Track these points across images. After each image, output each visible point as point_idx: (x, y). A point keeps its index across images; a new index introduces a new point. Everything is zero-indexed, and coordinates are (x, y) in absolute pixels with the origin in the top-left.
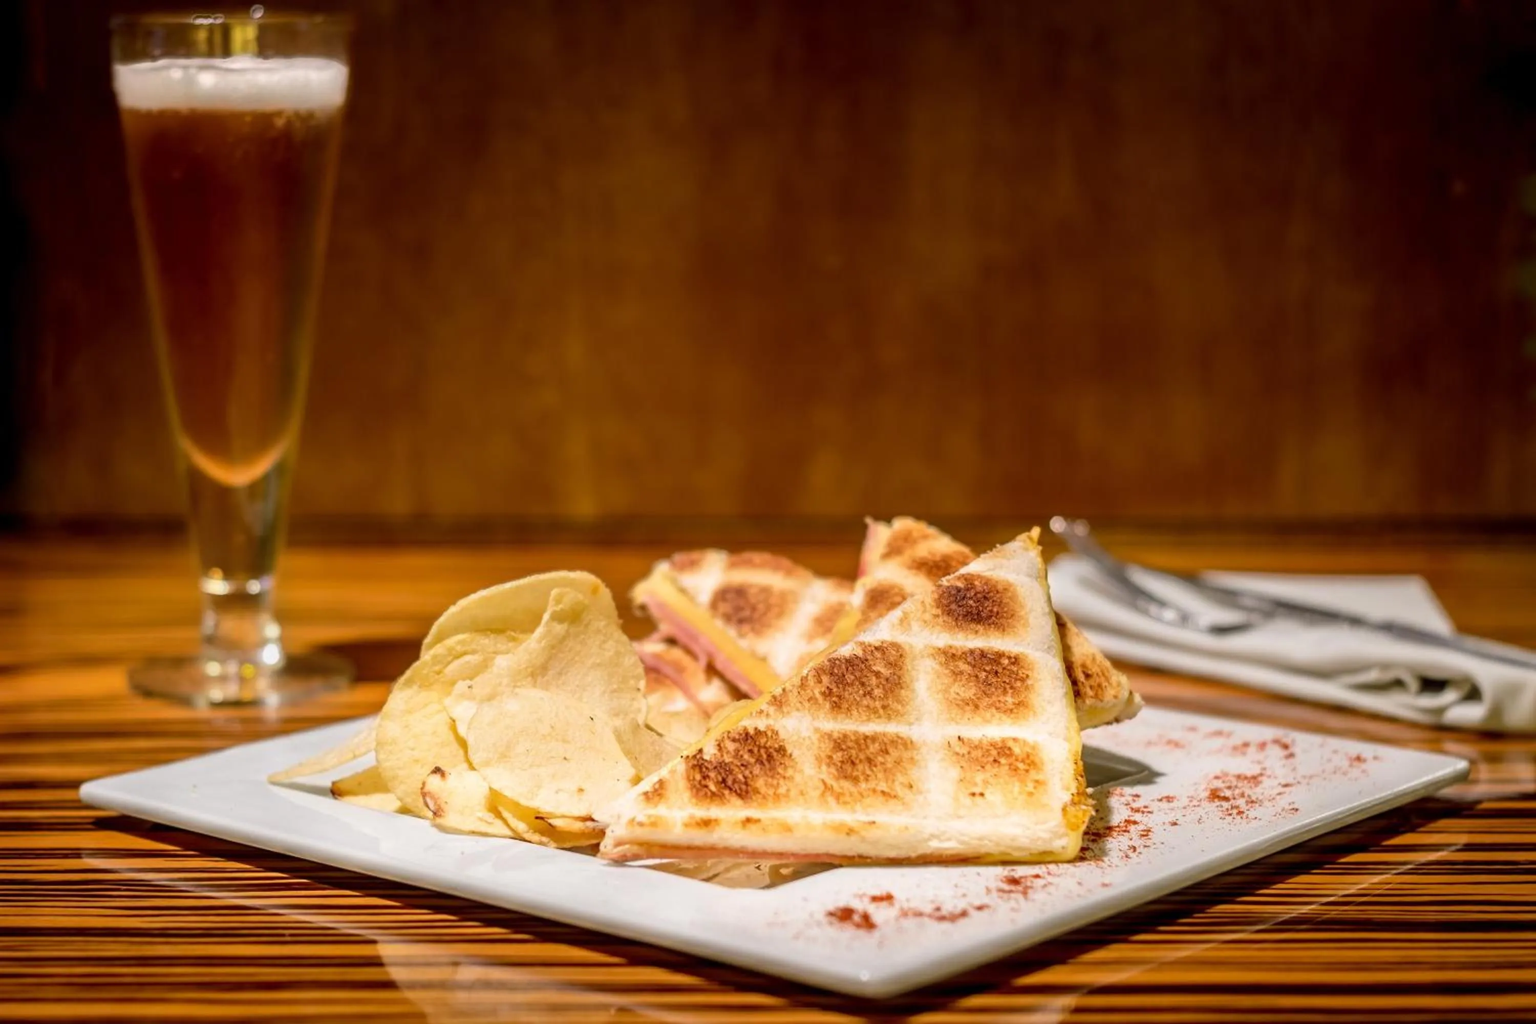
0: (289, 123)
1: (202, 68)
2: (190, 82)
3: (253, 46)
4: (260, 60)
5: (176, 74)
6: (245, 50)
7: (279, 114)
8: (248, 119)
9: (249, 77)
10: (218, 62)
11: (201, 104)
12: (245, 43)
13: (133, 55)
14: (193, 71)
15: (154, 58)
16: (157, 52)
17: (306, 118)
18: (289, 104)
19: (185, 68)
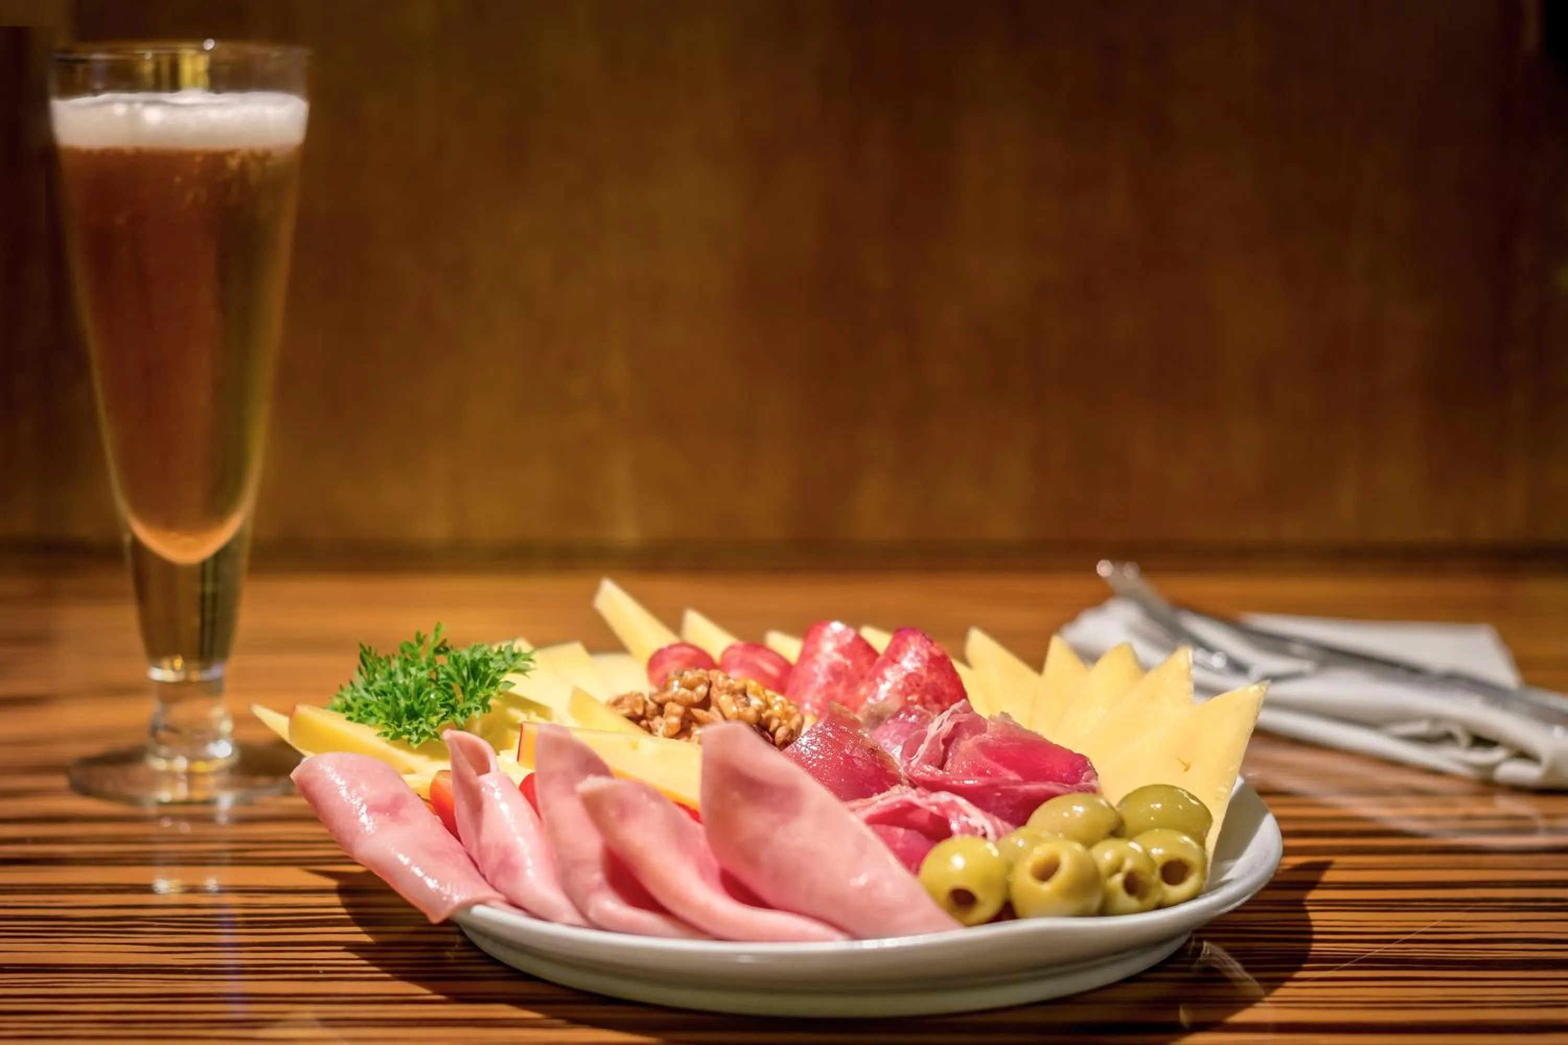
0: (243, 164)
1: (147, 103)
2: (134, 118)
3: (204, 80)
4: (212, 95)
5: (120, 110)
6: (195, 84)
7: (232, 153)
8: (198, 159)
9: (200, 112)
10: (166, 97)
11: (146, 143)
12: (195, 76)
13: (71, 89)
14: (138, 106)
15: (96, 92)
16: (98, 85)
17: (262, 158)
18: (245, 143)
19: (130, 103)
